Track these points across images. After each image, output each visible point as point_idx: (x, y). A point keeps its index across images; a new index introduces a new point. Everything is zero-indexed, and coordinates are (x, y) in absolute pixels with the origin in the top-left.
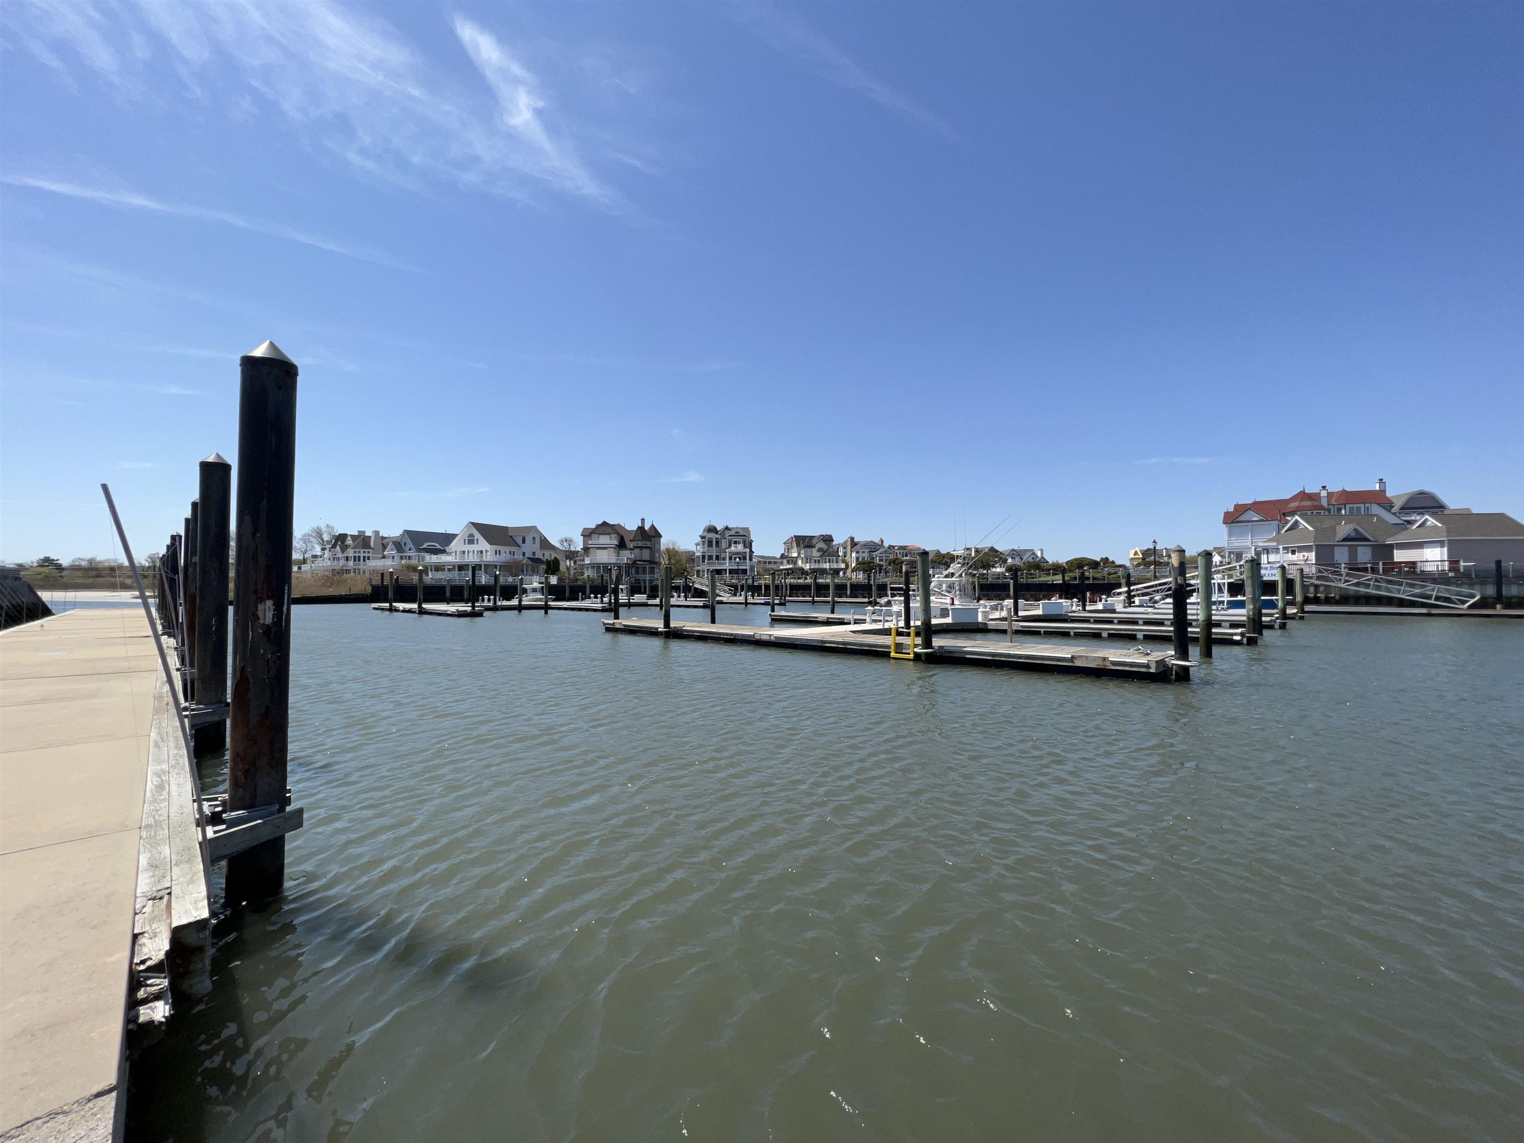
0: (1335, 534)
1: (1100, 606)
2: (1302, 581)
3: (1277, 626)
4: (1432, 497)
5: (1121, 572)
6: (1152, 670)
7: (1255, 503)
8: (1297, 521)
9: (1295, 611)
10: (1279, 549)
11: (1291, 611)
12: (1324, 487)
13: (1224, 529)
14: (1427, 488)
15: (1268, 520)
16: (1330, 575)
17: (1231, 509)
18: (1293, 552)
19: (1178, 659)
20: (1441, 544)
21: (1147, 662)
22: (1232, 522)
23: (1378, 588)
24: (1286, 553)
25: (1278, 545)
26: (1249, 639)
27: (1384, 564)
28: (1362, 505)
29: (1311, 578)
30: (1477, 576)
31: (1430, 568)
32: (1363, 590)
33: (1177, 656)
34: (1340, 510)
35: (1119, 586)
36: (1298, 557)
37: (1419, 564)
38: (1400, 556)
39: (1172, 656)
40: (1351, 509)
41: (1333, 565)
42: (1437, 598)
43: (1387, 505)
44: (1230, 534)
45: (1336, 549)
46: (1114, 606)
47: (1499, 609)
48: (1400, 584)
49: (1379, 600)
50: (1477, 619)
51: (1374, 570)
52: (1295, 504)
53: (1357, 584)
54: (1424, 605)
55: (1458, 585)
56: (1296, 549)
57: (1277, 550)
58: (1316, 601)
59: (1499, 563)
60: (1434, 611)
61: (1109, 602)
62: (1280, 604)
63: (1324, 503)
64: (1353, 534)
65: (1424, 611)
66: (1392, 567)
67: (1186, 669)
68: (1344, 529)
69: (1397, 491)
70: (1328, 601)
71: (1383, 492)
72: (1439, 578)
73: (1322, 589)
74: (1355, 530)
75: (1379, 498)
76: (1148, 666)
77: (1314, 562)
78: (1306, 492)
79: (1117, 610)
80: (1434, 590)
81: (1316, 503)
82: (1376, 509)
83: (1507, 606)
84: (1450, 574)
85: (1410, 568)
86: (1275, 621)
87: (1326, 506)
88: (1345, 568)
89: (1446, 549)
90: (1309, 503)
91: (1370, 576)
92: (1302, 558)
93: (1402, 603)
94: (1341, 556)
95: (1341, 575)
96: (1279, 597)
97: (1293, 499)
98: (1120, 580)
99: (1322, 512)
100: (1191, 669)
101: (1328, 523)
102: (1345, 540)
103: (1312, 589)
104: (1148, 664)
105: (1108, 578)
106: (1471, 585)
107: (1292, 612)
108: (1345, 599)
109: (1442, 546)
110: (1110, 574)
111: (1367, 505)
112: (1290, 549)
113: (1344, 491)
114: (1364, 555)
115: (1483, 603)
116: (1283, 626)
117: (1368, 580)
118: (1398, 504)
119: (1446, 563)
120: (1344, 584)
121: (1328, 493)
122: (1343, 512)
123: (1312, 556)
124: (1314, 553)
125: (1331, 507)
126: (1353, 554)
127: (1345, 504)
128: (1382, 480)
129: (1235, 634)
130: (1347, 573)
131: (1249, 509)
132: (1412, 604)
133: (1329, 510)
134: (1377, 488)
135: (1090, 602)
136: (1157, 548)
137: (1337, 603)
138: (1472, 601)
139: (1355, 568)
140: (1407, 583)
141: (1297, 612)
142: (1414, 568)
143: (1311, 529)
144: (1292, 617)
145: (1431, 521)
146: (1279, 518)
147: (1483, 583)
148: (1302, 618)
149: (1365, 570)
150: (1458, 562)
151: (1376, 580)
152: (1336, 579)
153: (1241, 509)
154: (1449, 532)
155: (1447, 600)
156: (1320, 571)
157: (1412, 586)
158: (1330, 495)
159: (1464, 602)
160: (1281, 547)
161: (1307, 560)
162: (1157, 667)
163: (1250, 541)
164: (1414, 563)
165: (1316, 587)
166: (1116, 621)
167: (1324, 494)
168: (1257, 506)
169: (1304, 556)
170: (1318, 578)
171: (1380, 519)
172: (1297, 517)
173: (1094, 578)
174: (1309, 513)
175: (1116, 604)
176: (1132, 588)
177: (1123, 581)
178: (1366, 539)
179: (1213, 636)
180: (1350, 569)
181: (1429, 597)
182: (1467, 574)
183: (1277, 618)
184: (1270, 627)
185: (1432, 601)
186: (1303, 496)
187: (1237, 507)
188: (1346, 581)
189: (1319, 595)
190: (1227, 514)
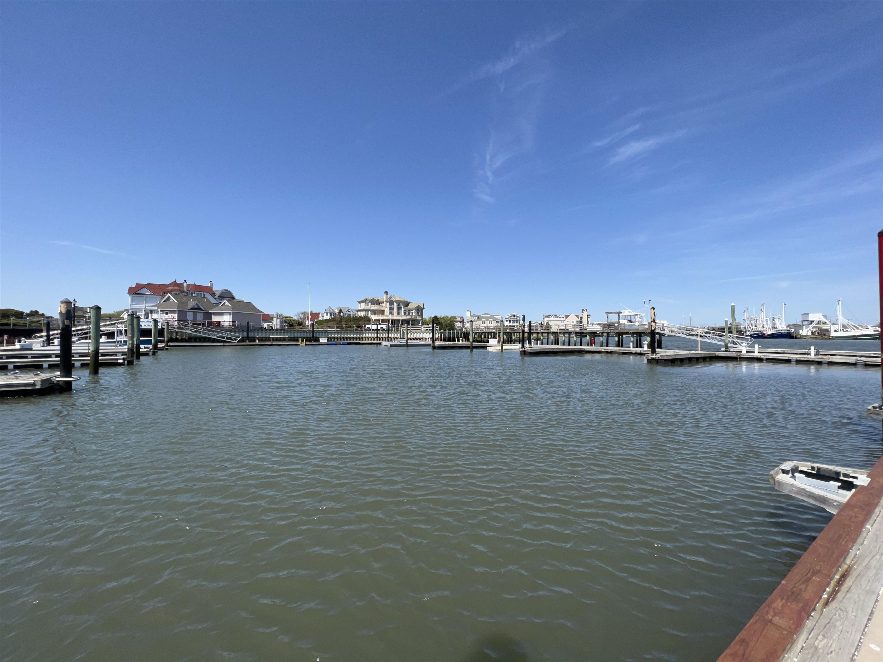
0: (187, 305)
1: (17, 346)
2: (168, 329)
3: (151, 354)
4: (230, 293)
5: (43, 321)
6: (38, 387)
7: (149, 285)
8: (169, 297)
9: (163, 345)
10: (158, 311)
11: (160, 345)
12: (185, 281)
13: (129, 297)
14: (229, 289)
15: (155, 295)
16: (183, 327)
17: (134, 286)
18: (167, 314)
19: (62, 377)
20: (230, 313)
21: (33, 381)
22: (134, 294)
23: (205, 333)
24: (162, 314)
25: (158, 309)
26: (128, 361)
27: (208, 322)
28: (202, 293)
29: (174, 328)
30: (241, 328)
31: (225, 324)
32: (198, 334)
33: (62, 374)
34: (192, 294)
35: (41, 331)
36: (169, 316)
37: (221, 322)
38: (215, 318)
39: (59, 376)
40: (198, 294)
41: (185, 321)
42: (227, 338)
43: (213, 294)
44: (132, 301)
45: (188, 313)
46: (32, 346)
47: (247, 343)
48: (213, 331)
49: (205, 339)
50: (240, 347)
51: (203, 325)
52: (171, 288)
53: (196, 332)
54: (222, 341)
55: (235, 332)
56: (168, 312)
57: (157, 312)
58: (176, 340)
59: (248, 323)
60: (226, 344)
61: (27, 343)
62: (153, 342)
63: (185, 289)
64: (196, 306)
65: (222, 344)
66: (211, 323)
67: (69, 383)
68: (192, 303)
69: (217, 288)
70: (182, 340)
71: (211, 287)
72: (228, 329)
73: (179, 334)
74: (197, 304)
75: (209, 290)
76: (34, 384)
77: (177, 319)
78: (177, 282)
79: (34, 349)
80: (226, 334)
81: (181, 289)
82: (209, 296)
83: (250, 341)
84: (233, 327)
85: (218, 324)
86: (149, 351)
87: (186, 291)
88: (191, 323)
89: (231, 316)
90: (177, 288)
91: (201, 327)
92: (171, 317)
93: (214, 340)
94: (190, 317)
95: (189, 326)
96: (152, 338)
97: (170, 285)
98: (41, 327)
99: (184, 294)
100: (73, 382)
101: (185, 299)
102: (192, 309)
103: (174, 334)
104: (34, 383)
105: (29, 325)
106: (239, 332)
107: (162, 346)
108: (190, 339)
109: (230, 315)
110: (32, 322)
111: (204, 293)
112: (165, 312)
113: (195, 285)
114: (200, 317)
115: (242, 340)
116: (154, 354)
117: (201, 329)
118: (218, 294)
119: (231, 322)
120: (190, 331)
121: (187, 284)
122: (194, 295)
123: (176, 316)
124: (177, 315)
125: (189, 292)
126: (195, 317)
127: (195, 291)
128: (211, 282)
129: (120, 359)
130: (192, 326)
131: (144, 287)
132: (218, 341)
133: (187, 293)
134: (209, 285)
135: (7, 344)
136: (76, 305)
137: (187, 341)
138: (239, 339)
139: (196, 323)
140: (216, 331)
141: (165, 346)
142: (220, 324)
143: (176, 302)
144: (161, 349)
145: (227, 303)
146: (161, 295)
147: (243, 331)
148: (167, 349)
149: (199, 324)
150: (235, 322)
151: (204, 330)
152: (186, 328)
153: (140, 287)
154: (233, 309)
155: (231, 339)
156: (179, 324)
157: (218, 332)
158: (188, 285)
159: (236, 340)
160: (159, 310)
161: (173, 318)
162: (42, 385)
163: (144, 306)
164: (220, 322)
165: (177, 332)
166: (30, 356)
167: (185, 284)
168: (149, 286)
169: (172, 316)
170: (178, 328)
171: (208, 300)
172: (169, 295)
173: (14, 325)
174: (177, 293)
175: (34, 345)
176: (51, 333)
177: (44, 328)
178: (201, 309)
179: (100, 362)
180: (193, 324)
181: (224, 338)
182: (238, 328)
183: (151, 349)
184: (146, 354)
185: (225, 340)
186: (175, 284)
187: (137, 285)
188: (191, 330)
189: (178, 337)
190: (131, 289)
